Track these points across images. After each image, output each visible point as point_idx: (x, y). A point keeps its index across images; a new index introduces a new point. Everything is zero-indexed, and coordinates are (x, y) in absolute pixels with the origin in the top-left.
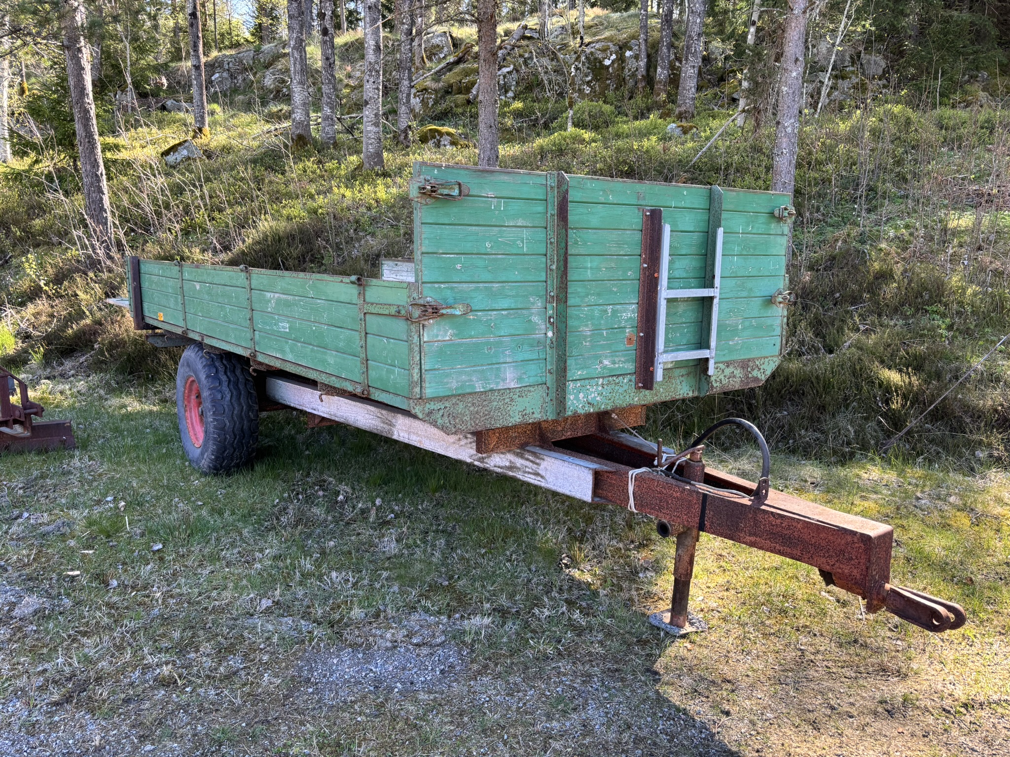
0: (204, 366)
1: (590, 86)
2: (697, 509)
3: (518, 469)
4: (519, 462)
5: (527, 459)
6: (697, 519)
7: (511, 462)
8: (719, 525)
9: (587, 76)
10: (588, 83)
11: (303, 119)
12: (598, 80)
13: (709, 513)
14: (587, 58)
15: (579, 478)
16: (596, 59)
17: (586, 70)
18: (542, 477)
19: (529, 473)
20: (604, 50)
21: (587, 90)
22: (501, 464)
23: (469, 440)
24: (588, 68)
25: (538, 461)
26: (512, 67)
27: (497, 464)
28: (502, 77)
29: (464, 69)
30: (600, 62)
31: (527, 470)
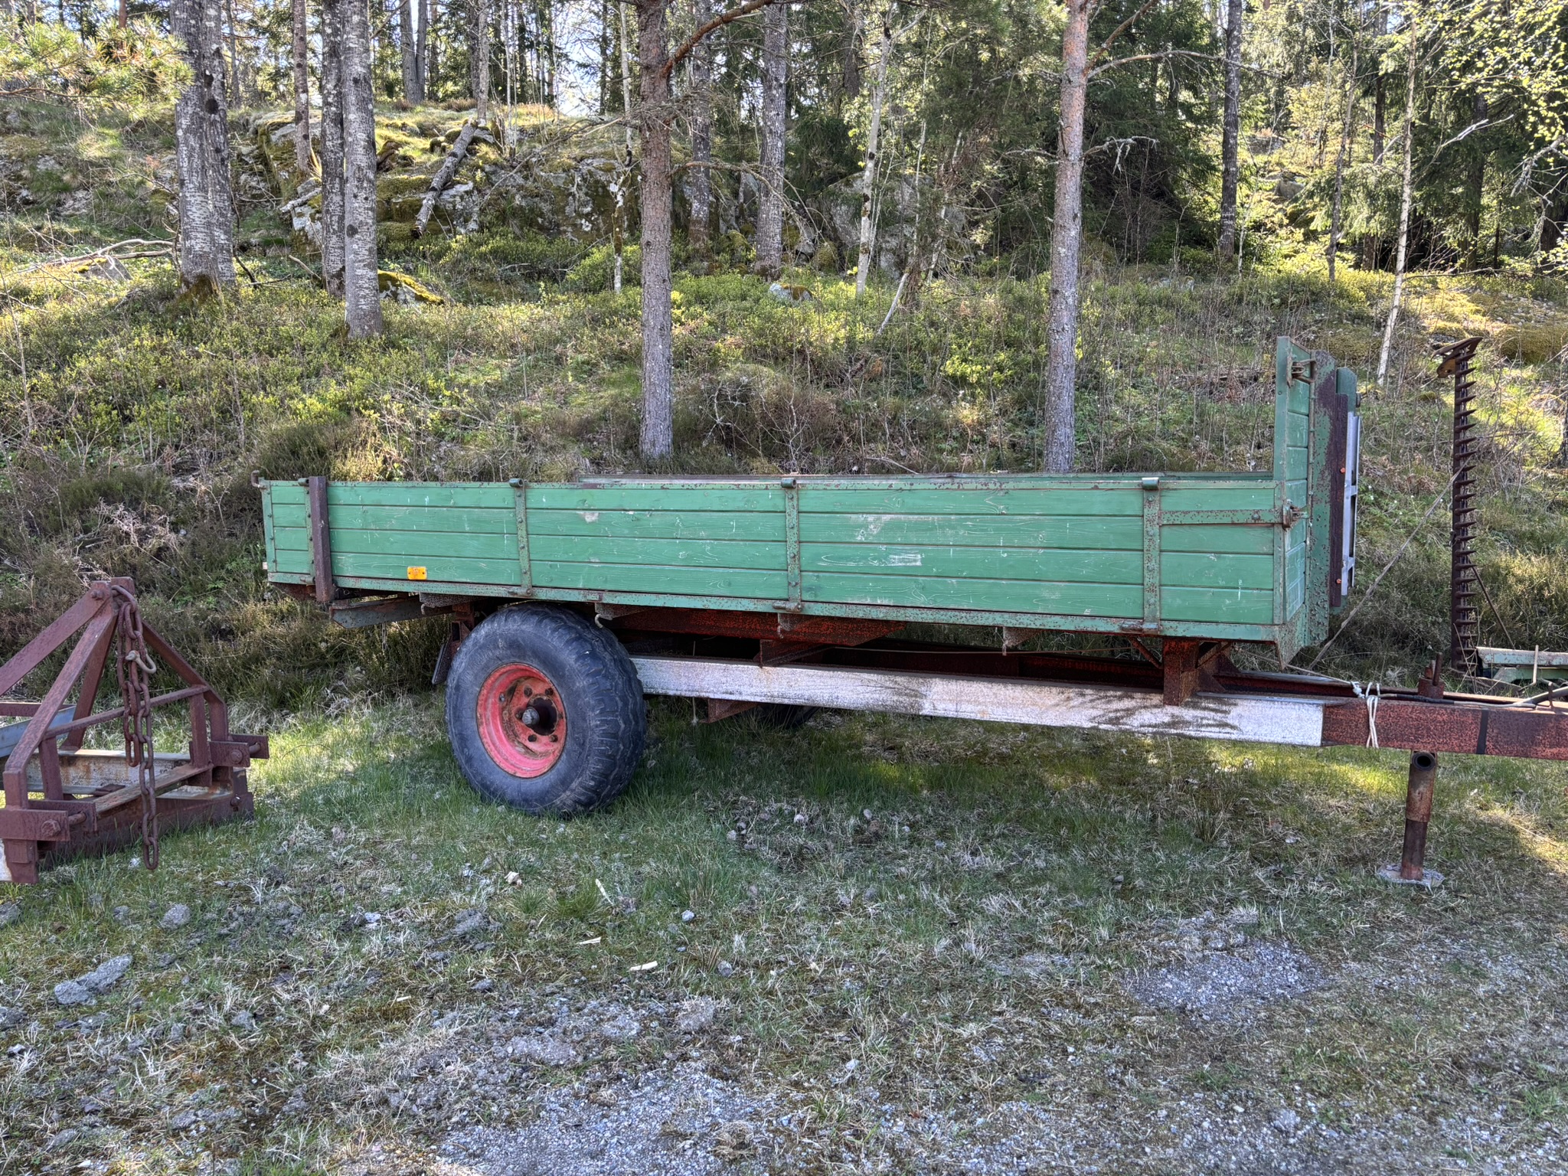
0: (568, 643)
1: (590, 221)
2: (1475, 730)
3: (1187, 723)
4: (1188, 714)
5: (1205, 709)
6: (1474, 742)
7: (1173, 716)
8: (1506, 743)
9: (585, 206)
10: (587, 216)
11: (207, 249)
12: (601, 213)
13: (1492, 732)
14: (584, 180)
15: (1299, 719)
16: (597, 182)
17: (583, 198)
18: (1233, 727)
19: (1208, 725)
20: (609, 170)
21: (587, 227)
22: (1154, 722)
23: (1089, 698)
24: (586, 194)
25: (1224, 708)
26: (471, 184)
27: (1147, 722)
28: (458, 199)
29: (391, 183)
30: (604, 187)
31: (1205, 722)
